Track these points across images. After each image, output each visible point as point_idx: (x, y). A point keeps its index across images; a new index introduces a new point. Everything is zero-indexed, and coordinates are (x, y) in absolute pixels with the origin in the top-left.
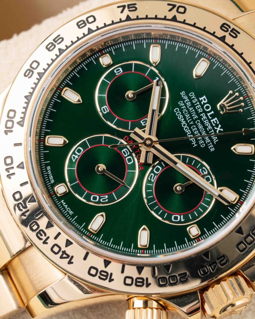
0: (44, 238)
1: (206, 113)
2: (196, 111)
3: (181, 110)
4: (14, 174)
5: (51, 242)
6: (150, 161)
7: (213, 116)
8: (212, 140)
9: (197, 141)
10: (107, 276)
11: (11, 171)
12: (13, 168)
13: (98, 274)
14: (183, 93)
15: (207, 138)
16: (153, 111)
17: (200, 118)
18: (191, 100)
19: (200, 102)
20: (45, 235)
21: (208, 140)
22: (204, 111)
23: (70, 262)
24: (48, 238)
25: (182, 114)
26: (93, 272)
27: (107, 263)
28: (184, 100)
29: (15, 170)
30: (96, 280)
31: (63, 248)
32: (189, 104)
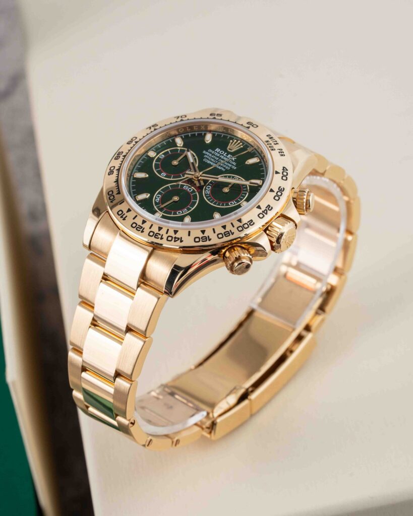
0: (160, 237)
1: (223, 155)
2: (217, 157)
3: (208, 159)
4: (126, 216)
5: (165, 236)
6: (202, 183)
7: (227, 155)
8: (233, 165)
9: (224, 168)
10: (206, 239)
11: (124, 216)
12: (124, 214)
13: (201, 240)
14: (204, 152)
15: (229, 165)
16: (193, 163)
17: (220, 158)
18: (211, 153)
19: (216, 152)
20: (160, 234)
21: (230, 165)
22: (221, 155)
23: (181, 241)
24: (162, 235)
25: (209, 160)
26: (197, 240)
27: (203, 232)
28: (206, 154)
29: (126, 214)
30: (201, 243)
31: (174, 236)
32: (210, 155)
